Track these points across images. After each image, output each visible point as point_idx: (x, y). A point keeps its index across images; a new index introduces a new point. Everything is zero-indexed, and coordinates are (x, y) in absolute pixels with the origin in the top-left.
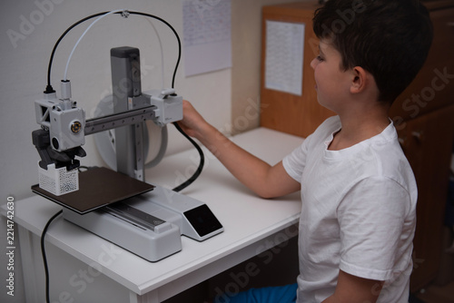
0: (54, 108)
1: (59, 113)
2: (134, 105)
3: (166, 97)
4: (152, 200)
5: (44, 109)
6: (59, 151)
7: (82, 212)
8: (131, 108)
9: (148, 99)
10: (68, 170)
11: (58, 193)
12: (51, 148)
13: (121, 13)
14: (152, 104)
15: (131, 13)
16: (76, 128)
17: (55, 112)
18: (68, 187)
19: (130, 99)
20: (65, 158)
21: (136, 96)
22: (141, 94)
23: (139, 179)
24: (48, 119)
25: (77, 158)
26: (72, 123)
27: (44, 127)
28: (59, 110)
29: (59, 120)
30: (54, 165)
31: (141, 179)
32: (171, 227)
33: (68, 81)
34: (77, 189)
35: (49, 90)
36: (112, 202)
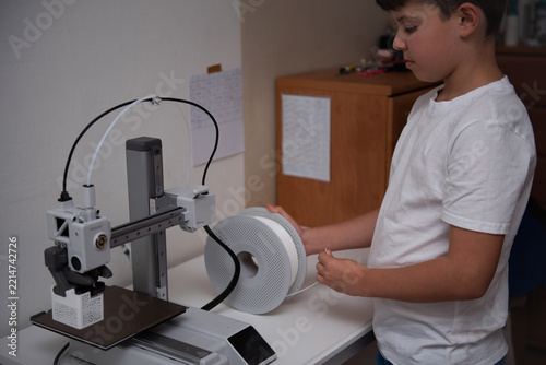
0: (75, 219)
1: (82, 226)
2: (157, 208)
3: (196, 197)
4: (185, 324)
5: (60, 221)
6: (81, 271)
7: (107, 346)
8: (153, 212)
9: (173, 199)
10: (92, 295)
11: (79, 326)
12: (69, 269)
13: (151, 100)
14: (179, 205)
15: (163, 99)
16: (101, 243)
17: (76, 224)
18: (92, 316)
19: (152, 201)
20: (88, 281)
21: (159, 197)
22: (164, 194)
23: (162, 298)
24: (66, 233)
25: (101, 279)
26: (96, 237)
27: (59, 243)
28: (81, 222)
29: (81, 234)
30: (73, 290)
31: (164, 298)
32: (218, 359)
33: (92, 186)
34: (102, 319)
35: (65, 197)
36: (140, 331)
